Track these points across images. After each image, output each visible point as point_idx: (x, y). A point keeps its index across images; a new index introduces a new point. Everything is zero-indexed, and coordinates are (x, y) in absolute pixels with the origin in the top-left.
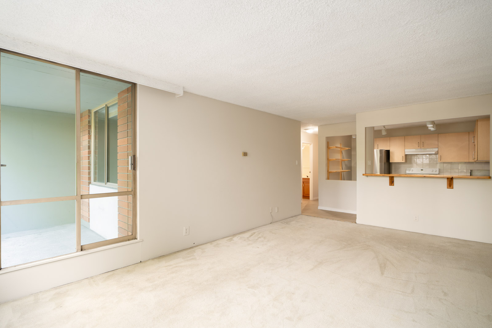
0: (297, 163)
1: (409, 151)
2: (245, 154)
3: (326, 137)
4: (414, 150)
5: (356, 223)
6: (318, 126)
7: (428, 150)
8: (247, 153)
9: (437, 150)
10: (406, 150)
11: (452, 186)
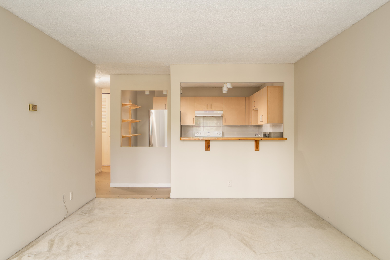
0: (92, 124)
1: (199, 113)
2: (34, 108)
3: (121, 90)
4: (203, 112)
5: (170, 198)
6: (111, 75)
7: (215, 112)
8: (36, 105)
9: (222, 112)
10: (196, 112)
11: (258, 148)
